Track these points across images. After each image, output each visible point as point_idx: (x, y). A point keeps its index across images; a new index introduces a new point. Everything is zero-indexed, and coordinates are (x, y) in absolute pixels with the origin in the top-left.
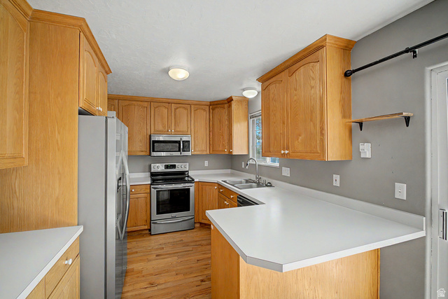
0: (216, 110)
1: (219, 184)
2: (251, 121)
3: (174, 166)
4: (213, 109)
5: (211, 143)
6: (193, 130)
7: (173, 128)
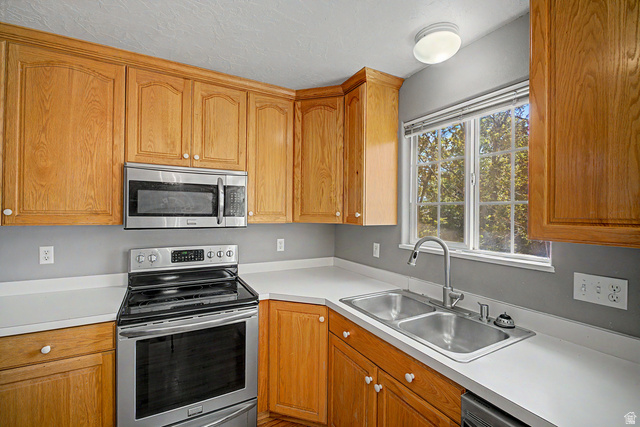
0: (313, 113)
1: (330, 311)
2: (405, 140)
3: (198, 255)
4: (304, 111)
5: (298, 193)
6: (252, 158)
7: (197, 149)
